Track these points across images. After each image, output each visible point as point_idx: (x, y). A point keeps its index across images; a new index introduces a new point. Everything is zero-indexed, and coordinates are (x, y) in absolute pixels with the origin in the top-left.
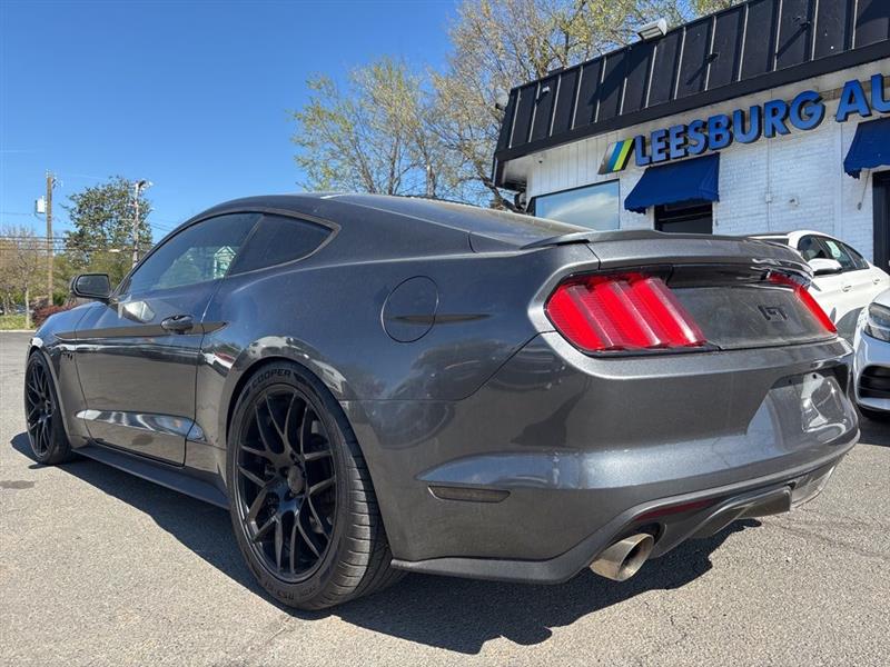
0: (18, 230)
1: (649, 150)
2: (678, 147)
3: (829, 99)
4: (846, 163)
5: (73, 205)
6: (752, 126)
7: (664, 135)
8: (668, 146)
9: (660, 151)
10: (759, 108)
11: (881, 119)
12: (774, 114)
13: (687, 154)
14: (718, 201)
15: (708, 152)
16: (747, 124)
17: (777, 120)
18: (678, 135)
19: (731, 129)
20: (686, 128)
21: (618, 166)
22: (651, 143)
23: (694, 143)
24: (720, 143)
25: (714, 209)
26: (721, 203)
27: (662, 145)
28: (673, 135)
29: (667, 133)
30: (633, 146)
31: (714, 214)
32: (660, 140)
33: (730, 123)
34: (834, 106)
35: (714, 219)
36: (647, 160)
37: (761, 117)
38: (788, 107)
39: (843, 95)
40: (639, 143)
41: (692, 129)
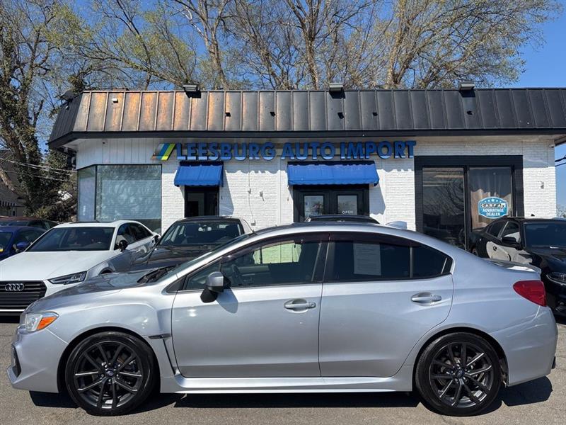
1: (185, 152)
2: (204, 155)
3: (278, 148)
4: (289, 181)
6: (243, 152)
7: (194, 146)
8: (197, 152)
9: (192, 154)
11: (296, 162)
12: (254, 148)
13: (208, 159)
14: (223, 186)
15: (220, 160)
17: (255, 152)
18: (203, 148)
19: (233, 151)
20: (208, 145)
21: (165, 157)
22: (186, 148)
23: (212, 154)
24: (227, 158)
25: (220, 190)
26: (224, 188)
27: (194, 152)
28: (200, 147)
29: (197, 145)
30: (174, 149)
31: (220, 193)
32: (192, 148)
33: (231, 149)
34: (279, 152)
35: (220, 196)
36: (184, 158)
37: (247, 148)
38: (260, 148)
39: (284, 148)
40: (179, 147)
41: (211, 147)
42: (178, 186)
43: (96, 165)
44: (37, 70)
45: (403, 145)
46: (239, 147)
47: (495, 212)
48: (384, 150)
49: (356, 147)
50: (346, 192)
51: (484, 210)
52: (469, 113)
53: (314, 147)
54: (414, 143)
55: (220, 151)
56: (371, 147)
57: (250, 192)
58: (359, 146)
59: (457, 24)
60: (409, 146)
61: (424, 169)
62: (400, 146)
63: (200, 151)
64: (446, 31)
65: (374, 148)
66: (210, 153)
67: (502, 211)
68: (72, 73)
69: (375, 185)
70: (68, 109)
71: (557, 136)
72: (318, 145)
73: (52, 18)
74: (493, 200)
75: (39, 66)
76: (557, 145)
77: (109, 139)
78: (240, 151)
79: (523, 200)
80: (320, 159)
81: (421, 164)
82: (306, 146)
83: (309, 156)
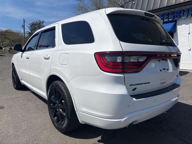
0: (18, 31)
2: (166, 18)
5: (29, 26)
6: (186, 13)
7: (163, 15)
8: (164, 18)
10: (188, 9)
13: (168, 20)
14: (175, 32)
15: (174, 20)
16: (185, 13)
18: (167, 15)
19: (180, 14)
20: (169, 13)
23: (171, 17)
25: (174, 34)
27: (162, 18)
28: (165, 15)
29: (164, 14)
31: (174, 35)
32: (162, 16)
33: (180, 13)
35: (174, 36)
37: (188, 11)
41: (170, 14)
46: (184, 11)
55: (174, 15)
57: (189, 34)
63: (165, 17)
66: (170, 17)
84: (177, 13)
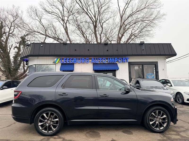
1: (63, 61)
2: (68, 61)
3: (90, 60)
4: (93, 69)
9: (65, 61)
11: (95, 63)
12: (83, 60)
14: (74, 71)
15: (73, 63)
17: (83, 61)
18: (68, 60)
19: (77, 60)
21: (57, 62)
22: (63, 60)
23: (71, 61)
24: (75, 62)
28: (67, 59)
30: (60, 60)
32: (65, 60)
33: (77, 59)
34: (90, 61)
36: (63, 63)
37: (81, 59)
38: (85, 60)
39: (92, 60)
40: (61, 59)
41: (71, 59)
42: (61, 71)
43: (35, 65)
44: (10, 35)
45: (125, 59)
47: (151, 77)
48: (120, 60)
49: (112, 59)
50: (109, 72)
51: (148, 77)
52: (143, 50)
53: (100, 59)
54: (128, 58)
55: (73, 60)
56: (116, 59)
58: (113, 59)
59: (137, 23)
60: (126, 59)
61: (131, 65)
62: (124, 59)
64: (134, 25)
65: (117, 60)
67: (153, 77)
68: (21, 36)
69: (118, 70)
70: (27, 48)
71: (167, 56)
72: (101, 59)
73: (16, 19)
74: (150, 74)
75: (11, 33)
76: (167, 59)
77: (39, 57)
78: (79, 61)
79: (158, 74)
80: (102, 63)
81: (130, 64)
82: (98, 59)
83: (99, 62)
84: (75, 60)
